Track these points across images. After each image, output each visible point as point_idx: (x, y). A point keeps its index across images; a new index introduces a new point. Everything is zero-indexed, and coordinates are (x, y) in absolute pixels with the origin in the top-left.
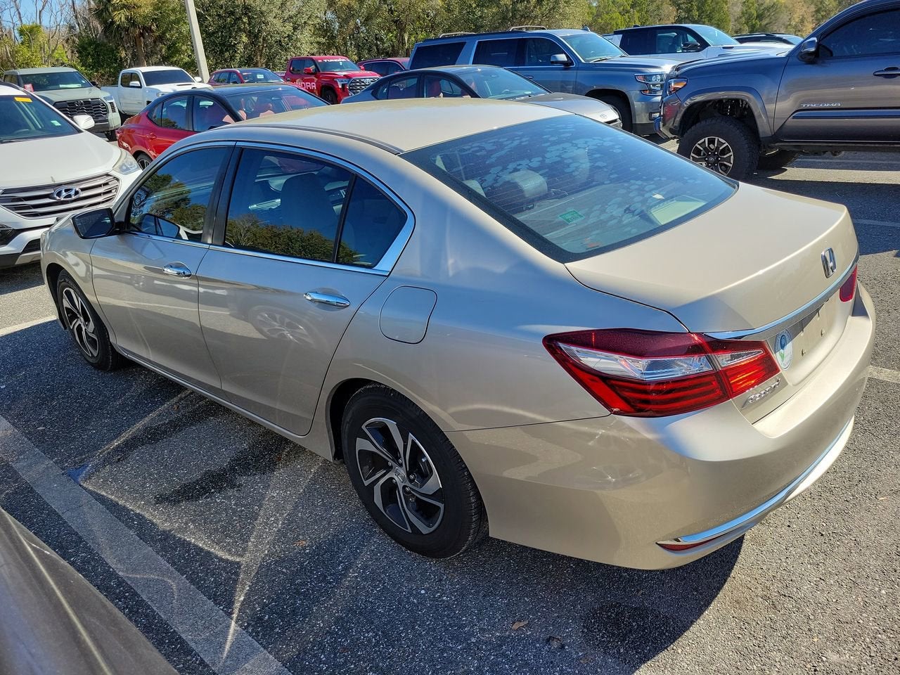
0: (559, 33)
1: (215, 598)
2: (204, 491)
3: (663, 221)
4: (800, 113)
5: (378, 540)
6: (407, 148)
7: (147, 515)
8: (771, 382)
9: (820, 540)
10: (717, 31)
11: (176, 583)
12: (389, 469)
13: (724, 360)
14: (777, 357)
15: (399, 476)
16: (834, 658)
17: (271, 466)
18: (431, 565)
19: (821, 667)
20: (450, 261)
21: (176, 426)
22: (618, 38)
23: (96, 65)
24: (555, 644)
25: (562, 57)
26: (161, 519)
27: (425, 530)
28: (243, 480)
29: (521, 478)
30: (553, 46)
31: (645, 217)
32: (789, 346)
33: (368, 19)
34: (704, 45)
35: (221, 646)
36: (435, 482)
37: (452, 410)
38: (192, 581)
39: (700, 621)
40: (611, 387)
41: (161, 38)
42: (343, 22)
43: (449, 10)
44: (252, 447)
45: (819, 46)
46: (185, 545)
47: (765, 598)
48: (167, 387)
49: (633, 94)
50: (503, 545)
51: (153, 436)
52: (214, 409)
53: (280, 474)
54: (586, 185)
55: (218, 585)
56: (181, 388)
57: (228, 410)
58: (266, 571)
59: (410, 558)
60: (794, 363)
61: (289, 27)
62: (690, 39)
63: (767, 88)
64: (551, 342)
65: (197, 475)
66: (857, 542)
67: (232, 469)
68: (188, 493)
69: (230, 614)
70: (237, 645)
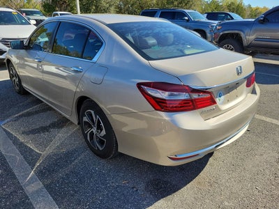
0: (186, 11)
1: (29, 164)
2: (39, 132)
3: (187, 53)
4: (257, 39)
5: (88, 152)
6: (108, 23)
7: (18, 137)
8: (213, 107)
9: (232, 167)
10: (237, 15)
11: (19, 158)
12: (92, 128)
13: (195, 96)
14: (217, 100)
15: (94, 130)
16: (226, 204)
17: (62, 127)
18: (103, 161)
19: (221, 206)
20: (114, 58)
21: (37, 112)
22: (206, 15)
23: (49, 11)
24: (135, 189)
25: (186, 18)
26: (21, 138)
27: (101, 149)
28: (52, 130)
29: (126, 131)
30: (184, 14)
31: (182, 51)
32: (222, 97)
33: (132, 5)
34: (232, 19)
35: (26, 178)
36: (104, 132)
37: (108, 107)
38: (24, 158)
39: (185, 188)
40: (156, 101)
41: (69, 5)
42: (125, 5)
43: (158, 5)
44: (58, 121)
45: (264, 18)
46: (26, 147)
47: (209, 182)
48: (38, 101)
49: (208, 31)
50: (122, 155)
51: (29, 114)
52: (50, 109)
53: (64, 129)
54: (171, 45)
55: (32, 160)
56: (42, 102)
57: (54, 110)
58: (49, 157)
59: (96, 158)
60: (224, 103)
61: (108, 5)
62: (229, 17)
63: (247, 31)
64: (139, 85)
65: (38, 127)
66: (244, 169)
67: (49, 126)
68: (33, 132)
69: (32, 169)
70: (31, 178)
